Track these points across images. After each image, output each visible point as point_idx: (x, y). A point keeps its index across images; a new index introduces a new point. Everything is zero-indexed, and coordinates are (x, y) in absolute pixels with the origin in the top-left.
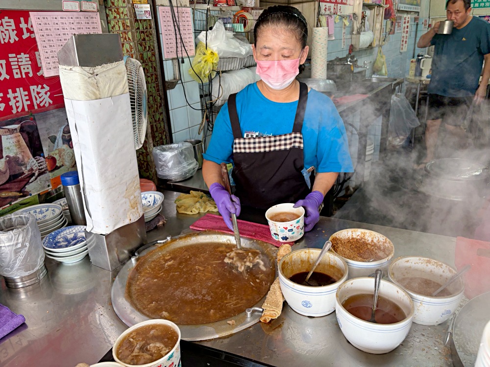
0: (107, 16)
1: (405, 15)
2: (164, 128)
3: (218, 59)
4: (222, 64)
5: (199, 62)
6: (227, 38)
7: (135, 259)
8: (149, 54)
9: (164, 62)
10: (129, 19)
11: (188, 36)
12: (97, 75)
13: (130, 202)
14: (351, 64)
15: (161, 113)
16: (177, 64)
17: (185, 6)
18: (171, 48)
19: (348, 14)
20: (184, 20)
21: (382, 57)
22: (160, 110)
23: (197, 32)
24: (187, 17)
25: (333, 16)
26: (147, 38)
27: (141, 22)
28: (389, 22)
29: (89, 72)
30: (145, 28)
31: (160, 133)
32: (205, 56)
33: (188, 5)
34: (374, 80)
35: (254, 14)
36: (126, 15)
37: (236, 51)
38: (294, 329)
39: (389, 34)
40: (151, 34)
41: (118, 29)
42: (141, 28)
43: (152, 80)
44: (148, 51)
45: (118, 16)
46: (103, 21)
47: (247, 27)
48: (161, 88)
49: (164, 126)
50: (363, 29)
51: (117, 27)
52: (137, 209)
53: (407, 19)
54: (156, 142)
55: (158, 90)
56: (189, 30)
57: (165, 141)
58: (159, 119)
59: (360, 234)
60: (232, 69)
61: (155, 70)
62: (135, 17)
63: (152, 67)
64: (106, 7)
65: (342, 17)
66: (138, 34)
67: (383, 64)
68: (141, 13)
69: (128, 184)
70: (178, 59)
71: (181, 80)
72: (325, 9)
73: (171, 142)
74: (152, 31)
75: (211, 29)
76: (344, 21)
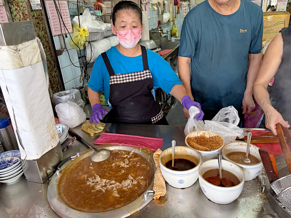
0: (10, 8)
2: (58, 81)
3: (89, 34)
4: (91, 37)
5: (77, 37)
6: (92, 20)
7: (59, 172)
8: (43, 32)
9: (54, 37)
10: (27, 10)
11: (66, 19)
12: (19, 51)
13: (51, 135)
14: (161, 32)
15: (55, 72)
16: (62, 38)
18: (57, 28)
19: (155, 3)
20: (63, 9)
21: (175, 27)
22: (55, 70)
23: (72, 17)
24: (65, 7)
25: (148, 4)
26: (40, 22)
27: (35, 12)
28: (177, 7)
29: (14, 49)
30: (38, 15)
31: (56, 85)
32: (80, 32)
34: (173, 41)
35: (106, 4)
36: (25, 7)
37: (99, 28)
38: (176, 200)
39: (177, 14)
40: (43, 19)
41: (19, 17)
42: (36, 15)
43: (47, 50)
44: (42, 30)
45: (18, 8)
46: (7, 12)
47: (103, 12)
48: (53, 55)
49: (58, 80)
50: (165, 12)
51: (18, 16)
52: (56, 138)
53: (185, 5)
54: (54, 90)
55: (52, 57)
56: (67, 15)
57: (60, 89)
58: (55, 75)
59: (202, 133)
60: (97, 39)
61: (48, 43)
62: (31, 8)
63: (46, 41)
64: (8, 2)
65: (153, 5)
66: (34, 19)
67: (177, 31)
68: (35, 5)
69: (48, 123)
70: (62, 35)
71: (66, 48)
72: (143, 0)
73: (64, 90)
74: (43, 17)
75: (81, 14)
76: (154, 7)
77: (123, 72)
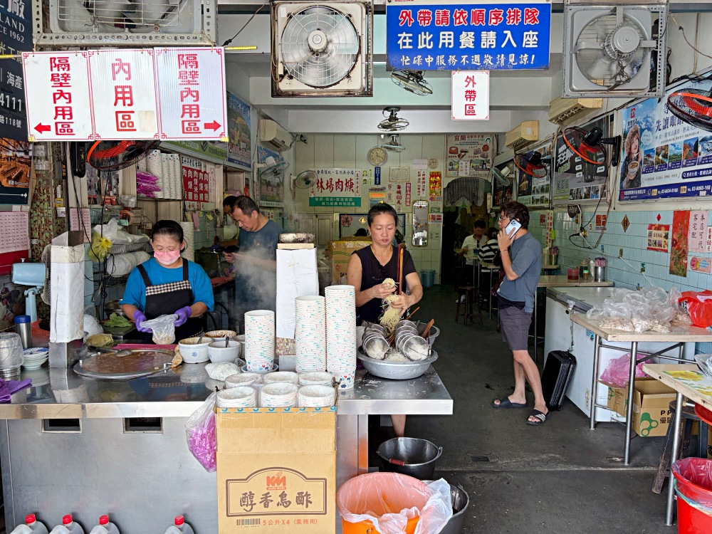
1: (268, 211)
3: (112, 245)
4: (115, 249)
5: (97, 247)
6: (118, 230)
10: (51, 217)
11: (87, 228)
14: (217, 253)
17: (86, 208)
19: (210, 210)
20: (85, 217)
23: (93, 225)
24: (87, 215)
25: (196, 212)
26: (62, 230)
27: (59, 219)
32: (101, 243)
33: (87, 206)
35: (135, 213)
36: (50, 214)
37: (125, 239)
40: (64, 227)
42: (59, 223)
45: (42, 214)
47: (130, 222)
56: (88, 223)
60: (121, 252)
62: (56, 214)
65: (205, 213)
68: (60, 213)
72: (189, 206)
74: (65, 225)
75: (105, 223)
76: (207, 215)
77: (162, 282)
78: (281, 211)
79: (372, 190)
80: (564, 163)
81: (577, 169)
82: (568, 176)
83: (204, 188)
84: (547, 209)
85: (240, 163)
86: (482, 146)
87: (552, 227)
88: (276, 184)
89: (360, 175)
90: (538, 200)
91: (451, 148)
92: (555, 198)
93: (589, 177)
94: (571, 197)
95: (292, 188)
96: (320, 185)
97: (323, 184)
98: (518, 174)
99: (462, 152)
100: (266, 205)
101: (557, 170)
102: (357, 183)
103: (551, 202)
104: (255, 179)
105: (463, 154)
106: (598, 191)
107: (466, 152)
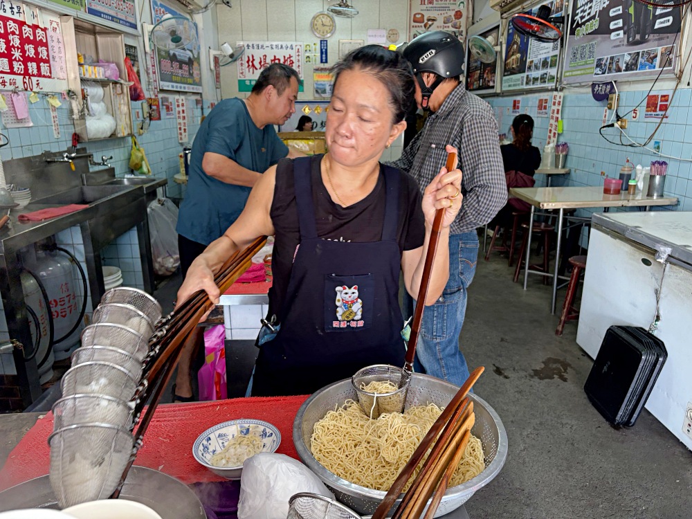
1: (175, 97)
14: (70, 161)
19: (55, 91)
21: (139, 150)
25: (20, 93)
34: (126, 182)
39: (151, 120)
53: (180, 102)
65: (44, 95)
67: (142, 160)
72: (3, 83)
76: (51, 101)
78: (198, 97)
79: (317, 70)
80: (588, 20)
81: (612, 26)
82: (594, 39)
83: (37, 53)
84: (552, 90)
85: (113, 19)
86: (454, 13)
87: (559, 116)
88: (187, 60)
89: (302, 50)
90: (536, 79)
91: (415, 15)
92: (567, 74)
93: (638, 37)
94: (598, 71)
95: (212, 67)
96: (250, 64)
97: (255, 62)
98: (504, 46)
99: (429, 20)
100: (170, 89)
101: (572, 33)
102: (299, 61)
103: (559, 80)
104: (148, 49)
105: (430, 23)
106: (656, 56)
107: (434, 20)
